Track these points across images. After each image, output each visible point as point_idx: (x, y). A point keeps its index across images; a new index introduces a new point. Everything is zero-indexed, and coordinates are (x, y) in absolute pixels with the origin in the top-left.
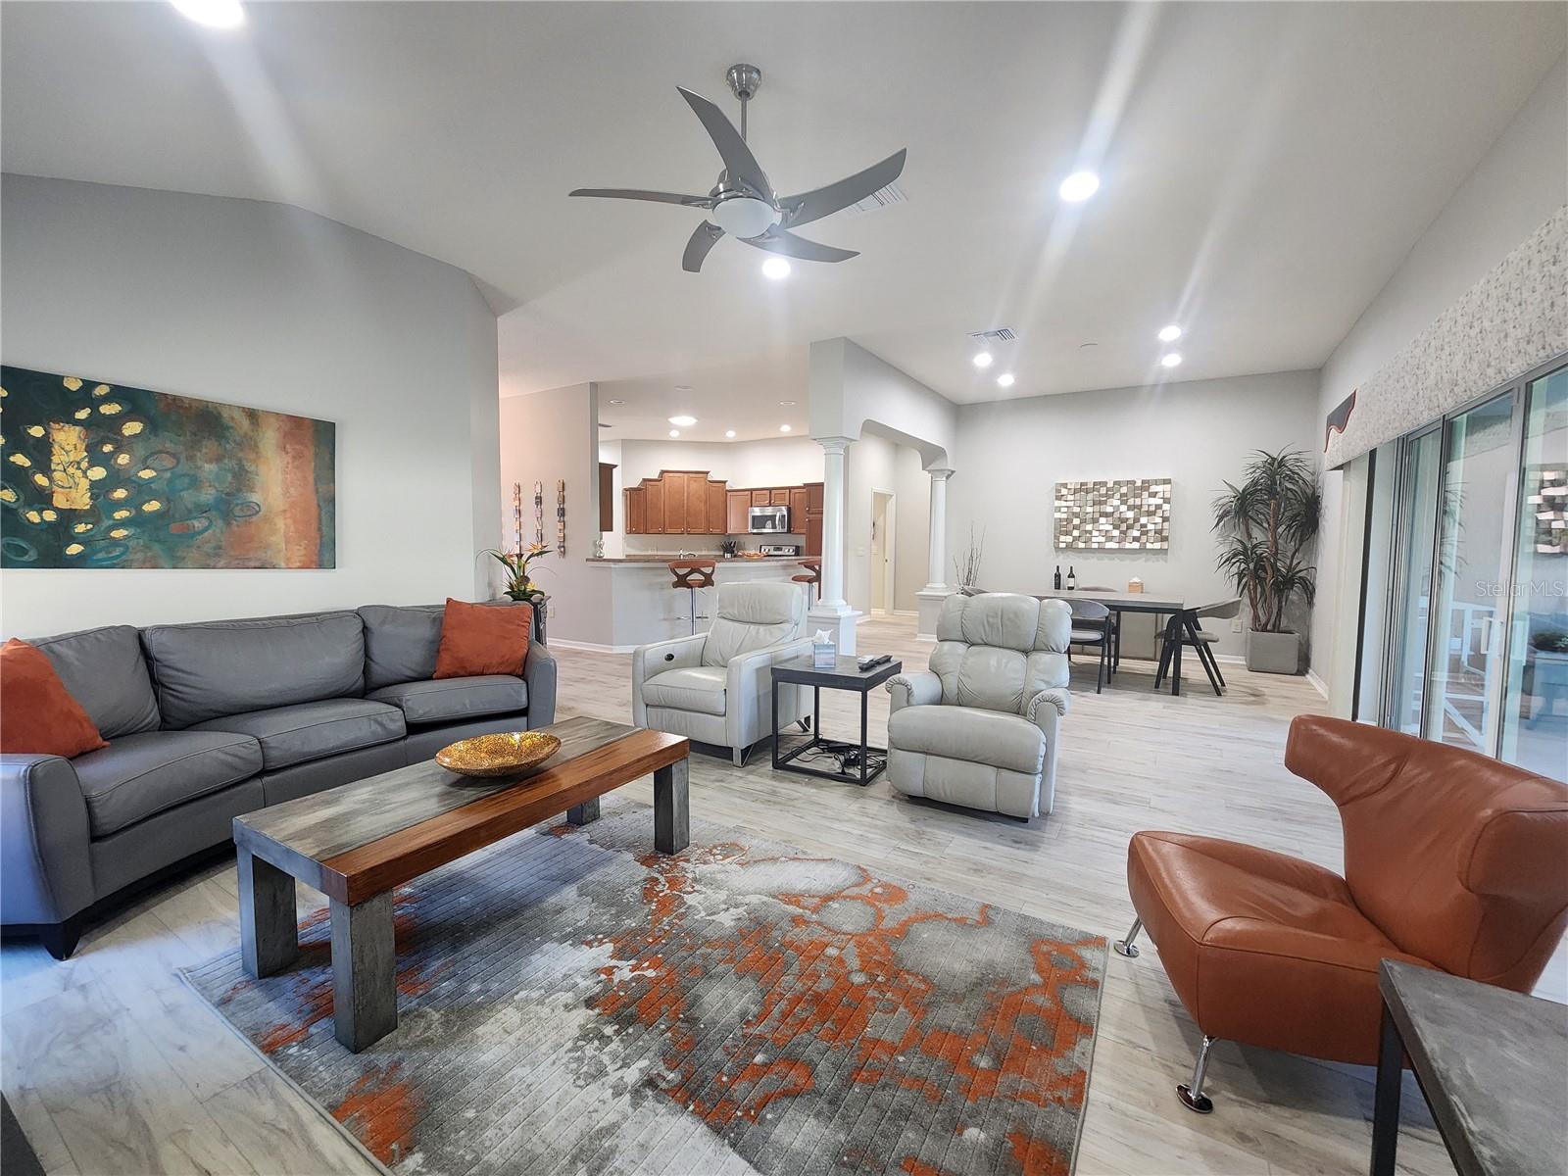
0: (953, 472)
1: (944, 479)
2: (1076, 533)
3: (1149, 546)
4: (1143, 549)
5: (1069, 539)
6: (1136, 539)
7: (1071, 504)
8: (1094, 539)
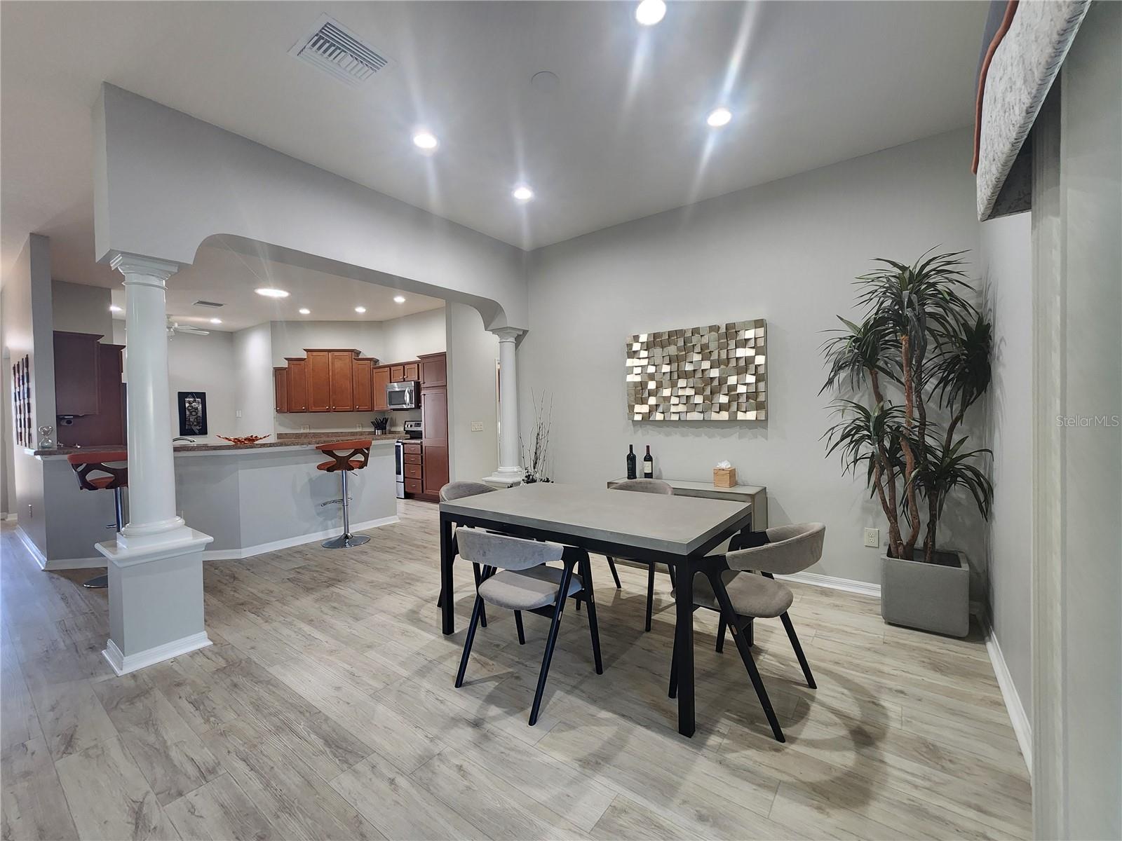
0: (525, 332)
1: (513, 340)
2: (652, 401)
3: (741, 416)
4: (733, 421)
5: (645, 409)
6: (722, 407)
7: (645, 362)
8: (673, 409)
